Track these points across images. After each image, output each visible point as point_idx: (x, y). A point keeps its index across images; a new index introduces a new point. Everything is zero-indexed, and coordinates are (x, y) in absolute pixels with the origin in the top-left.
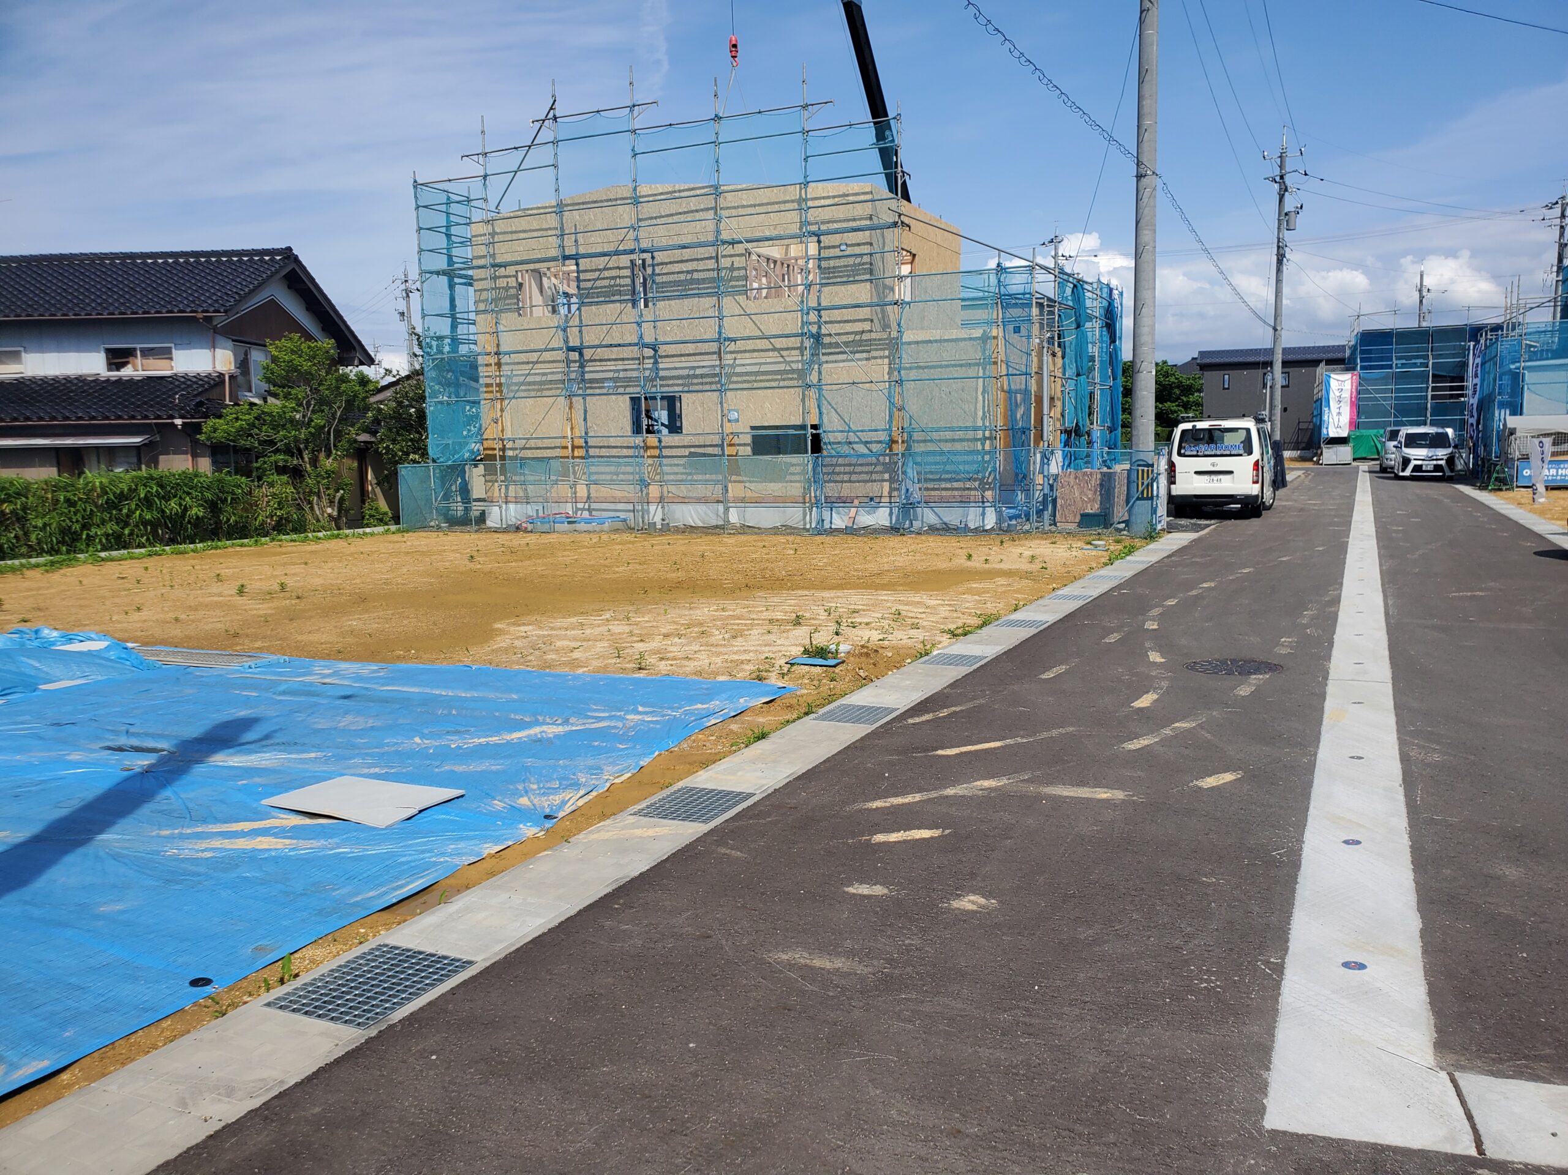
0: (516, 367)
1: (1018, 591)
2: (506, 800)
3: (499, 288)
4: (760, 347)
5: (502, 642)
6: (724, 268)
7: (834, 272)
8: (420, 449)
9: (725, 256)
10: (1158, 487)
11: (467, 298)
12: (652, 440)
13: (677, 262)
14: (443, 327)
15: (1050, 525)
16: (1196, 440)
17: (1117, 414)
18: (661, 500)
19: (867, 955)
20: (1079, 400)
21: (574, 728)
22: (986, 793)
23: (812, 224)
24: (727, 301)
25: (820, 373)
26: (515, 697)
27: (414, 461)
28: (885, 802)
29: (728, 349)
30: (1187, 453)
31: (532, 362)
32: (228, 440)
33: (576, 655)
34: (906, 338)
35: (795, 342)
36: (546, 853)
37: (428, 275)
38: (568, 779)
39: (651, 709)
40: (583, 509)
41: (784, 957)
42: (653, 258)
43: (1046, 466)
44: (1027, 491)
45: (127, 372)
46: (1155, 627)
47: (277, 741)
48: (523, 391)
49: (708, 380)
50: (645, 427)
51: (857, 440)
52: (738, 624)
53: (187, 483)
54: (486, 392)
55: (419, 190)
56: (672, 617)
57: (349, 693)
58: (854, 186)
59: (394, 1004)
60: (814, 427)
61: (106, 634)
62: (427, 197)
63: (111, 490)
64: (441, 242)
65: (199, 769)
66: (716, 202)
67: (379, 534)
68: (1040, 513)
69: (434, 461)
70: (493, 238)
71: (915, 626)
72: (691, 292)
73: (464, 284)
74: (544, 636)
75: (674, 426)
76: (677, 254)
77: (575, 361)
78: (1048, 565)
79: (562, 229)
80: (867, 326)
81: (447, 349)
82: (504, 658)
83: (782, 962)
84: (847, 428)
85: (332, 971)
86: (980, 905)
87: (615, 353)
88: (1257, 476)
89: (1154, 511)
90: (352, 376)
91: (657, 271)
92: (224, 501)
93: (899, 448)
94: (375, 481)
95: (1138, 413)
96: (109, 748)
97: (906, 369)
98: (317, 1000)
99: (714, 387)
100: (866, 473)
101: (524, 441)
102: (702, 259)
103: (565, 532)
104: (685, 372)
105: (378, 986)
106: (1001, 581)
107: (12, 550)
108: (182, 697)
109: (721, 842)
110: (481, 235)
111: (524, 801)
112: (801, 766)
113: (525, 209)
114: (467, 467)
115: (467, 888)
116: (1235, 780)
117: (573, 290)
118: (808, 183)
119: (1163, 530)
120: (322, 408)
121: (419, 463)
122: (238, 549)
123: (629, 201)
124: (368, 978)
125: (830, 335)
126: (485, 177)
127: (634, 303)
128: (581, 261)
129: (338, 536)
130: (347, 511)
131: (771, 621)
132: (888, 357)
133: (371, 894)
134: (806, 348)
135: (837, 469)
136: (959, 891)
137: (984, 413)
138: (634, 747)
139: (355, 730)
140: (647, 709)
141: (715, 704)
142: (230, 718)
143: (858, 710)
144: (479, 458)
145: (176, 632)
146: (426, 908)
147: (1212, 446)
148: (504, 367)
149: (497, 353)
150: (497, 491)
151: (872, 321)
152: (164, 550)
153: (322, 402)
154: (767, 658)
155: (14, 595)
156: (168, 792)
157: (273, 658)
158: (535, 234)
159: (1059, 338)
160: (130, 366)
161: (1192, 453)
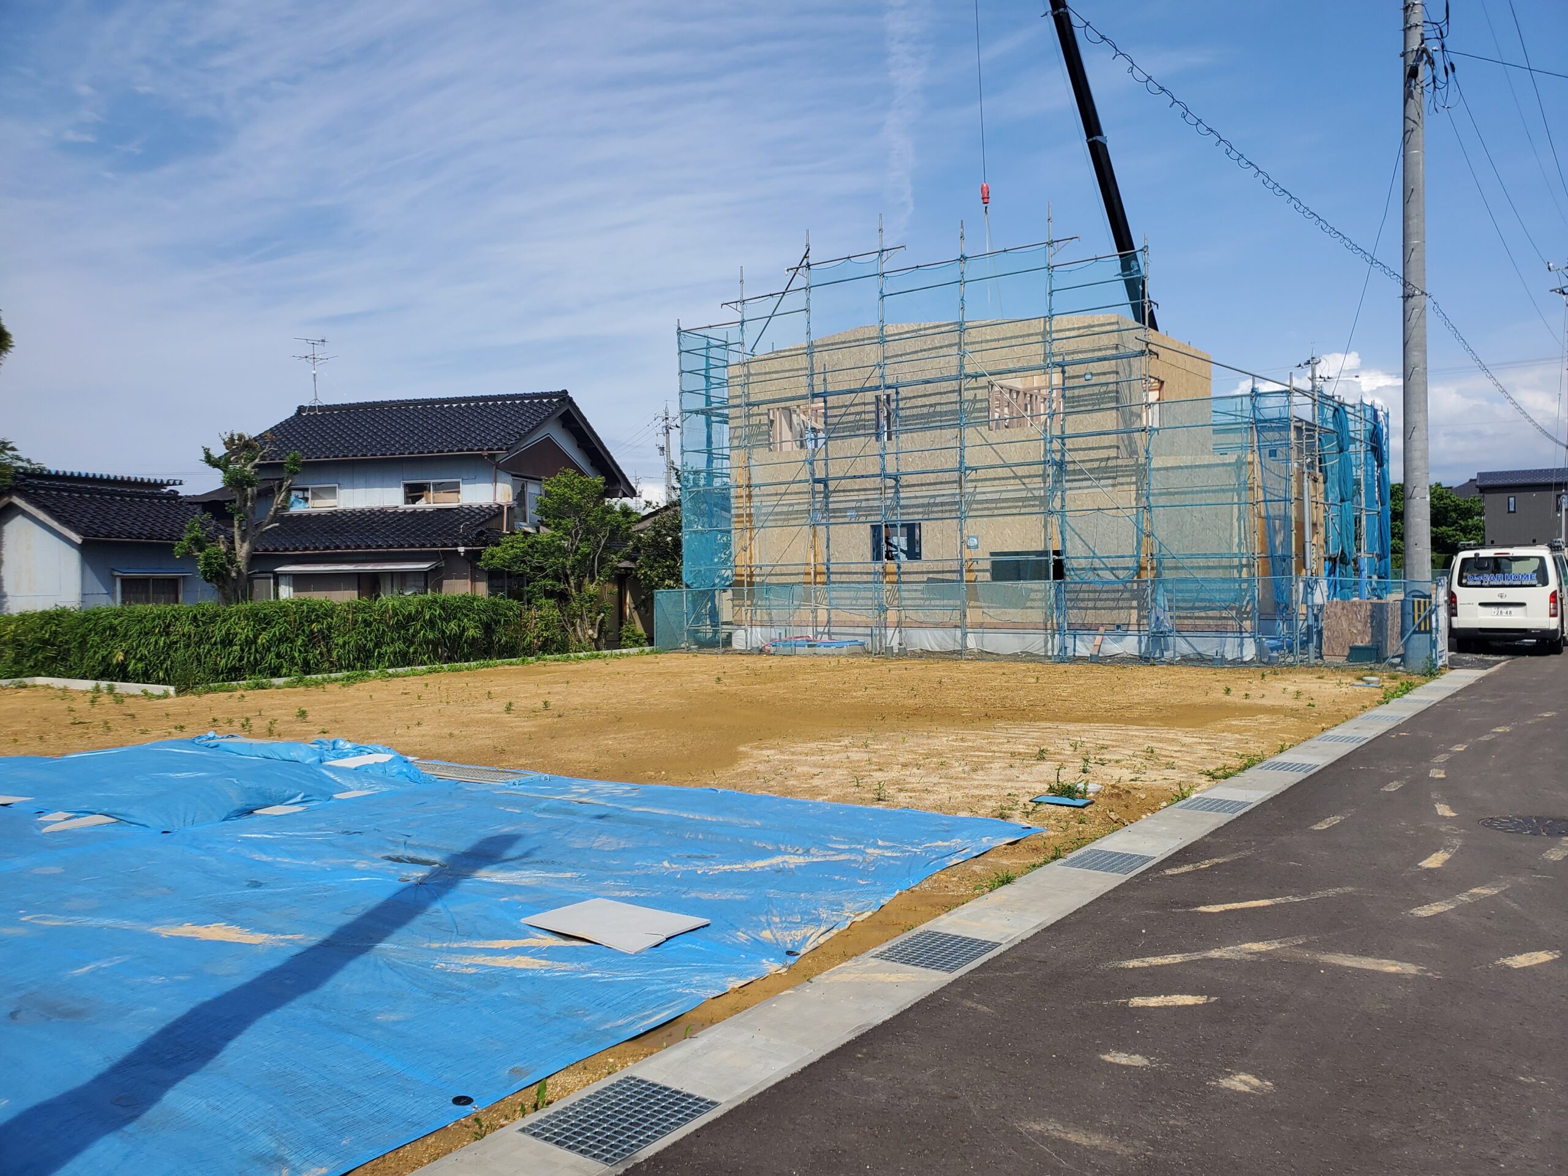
0: (765, 498)
1: (1283, 730)
2: (750, 932)
3: (752, 426)
4: (1001, 475)
5: (745, 766)
6: (967, 401)
7: (1079, 401)
8: (674, 575)
9: (968, 389)
10: (1437, 620)
11: (722, 434)
12: (891, 566)
13: (921, 396)
14: (699, 462)
15: (1316, 658)
16: (1479, 569)
17: (1386, 541)
18: (899, 625)
19: (1128, 1133)
20: (1344, 526)
21: (815, 860)
22: (1255, 958)
23: (1056, 355)
24: (969, 432)
25: (1063, 499)
26: (758, 823)
27: (669, 587)
28: (1143, 962)
29: (968, 478)
30: (1469, 583)
31: (780, 494)
32: (503, 566)
33: (816, 782)
34: (1154, 464)
35: (1038, 469)
36: (788, 992)
37: (688, 415)
38: (809, 913)
39: (891, 844)
40: (823, 633)
41: (1037, 1127)
42: (897, 393)
43: (1310, 596)
44: (1290, 621)
45: (421, 505)
46: (1442, 776)
47: (536, 859)
48: (771, 520)
49: (947, 508)
50: (884, 554)
51: (1102, 566)
52: (978, 757)
53: (466, 605)
54: (736, 522)
55: (682, 336)
56: (910, 746)
57: (603, 813)
58: (1100, 317)
59: (640, 1141)
60: (1056, 553)
61: (390, 748)
62: (690, 343)
63: (401, 611)
64: (700, 383)
65: (466, 884)
66: (960, 338)
67: (634, 655)
68: (1304, 644)
69: (687, 586)
70: (748, 379)
71: (1170, 766)
72: (934, 424)
73: (720, 422)
74: (785, 761)
75: (913, 553)
76: (921, 389)
77: (820, 492)
78: (1316, 703)
79: (812, 368)
80: (1113, 453)
81: (702, 482)
82: (747, 782)
83: (1034, 1133)
84: (1092, 555)
85: (582, 1100)
86: (1253, 1086)
87: (857, 484)
88: (1555, 608)
89: (1434, 644)
90: (617, 508)
91: (901, 406)
92: (498, 622)
93: (1148, 575)
94: (633, 606)
95: (1411, 539)
96: (389, 858)
97: (1154, 495)
98: (568, 1130)
99: (953, 515)
100: (1113, 600)
101: (770, 568)
102: (945, 393)
103: (805, 656)
104: (926, 501)
105: (625, 1121)
106: (1264, 718)
107: (317, 665)
108: (453, 811)
109: (966, 995)
110: (737, 377)
111: (766, 934)
112: (1050, 917)
113: (778, 352)
114: (717, 593)
115: (712, 1022)
116: (1552, 961)
117: (820, 425)
118: (1053, 316)
119: (1445, 666)
120: (589, 537)
121: (674, 588)
122: (507, 667)
123: (876, 341)
124: (616, 1112)
125: (1074, 462)
126: (742, 323)
127: (878, 436)
128: (828, 398)
129: (597, 657)
130: (606, 633)
131: (1013, 754)
132: (1136, 483)
133: (620, 1022)
134: (1049, 475)
135: (1081, 595)
136: (1229, 1067)
137: (1240, 539)
138: (874, 884)
139: (608, 851)
140: (887, 844)
141: (956, 842)
142: (494, 834)
143: (1110, 857)
144: (728, 583)
145: (450, 747)
146: (672, 1041)
147: (1499, 575)
148: (754, 499)
149: (749, 486)
150: (744, 615)
151: (1118, 448)
152: (442, 668)
153: (589, 531)
154: (1010, 795)
155: (316, 708)
156: (437, 906)
157: (535, 775)
158: (787, 374)
159: (1320, 463)
160: (423, 499)
161: (1475, 583)
